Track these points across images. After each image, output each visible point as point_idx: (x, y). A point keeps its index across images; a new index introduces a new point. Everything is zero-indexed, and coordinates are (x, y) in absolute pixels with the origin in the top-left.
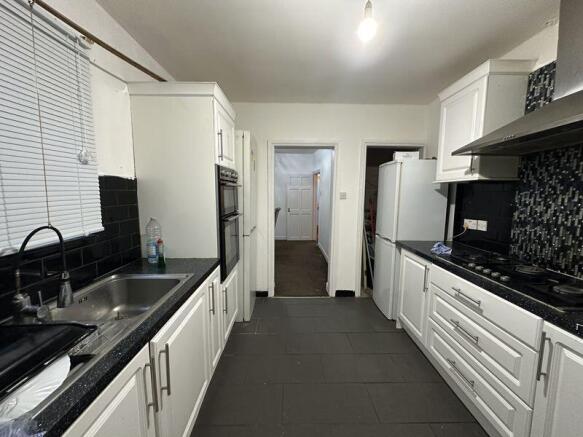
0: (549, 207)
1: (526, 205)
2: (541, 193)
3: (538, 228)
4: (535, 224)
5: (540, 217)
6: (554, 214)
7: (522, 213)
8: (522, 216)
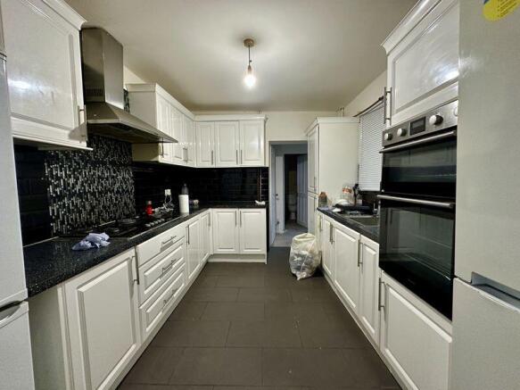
0: (78, 179)
1: (58, 178)
2: (70, 167)
3: (74, 199)
4: (71, 195)
5: (73, 188)
6: (82, 185)
7: (56, 186)
8: (58, 190)
